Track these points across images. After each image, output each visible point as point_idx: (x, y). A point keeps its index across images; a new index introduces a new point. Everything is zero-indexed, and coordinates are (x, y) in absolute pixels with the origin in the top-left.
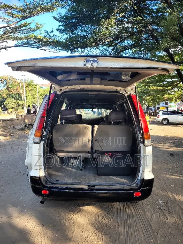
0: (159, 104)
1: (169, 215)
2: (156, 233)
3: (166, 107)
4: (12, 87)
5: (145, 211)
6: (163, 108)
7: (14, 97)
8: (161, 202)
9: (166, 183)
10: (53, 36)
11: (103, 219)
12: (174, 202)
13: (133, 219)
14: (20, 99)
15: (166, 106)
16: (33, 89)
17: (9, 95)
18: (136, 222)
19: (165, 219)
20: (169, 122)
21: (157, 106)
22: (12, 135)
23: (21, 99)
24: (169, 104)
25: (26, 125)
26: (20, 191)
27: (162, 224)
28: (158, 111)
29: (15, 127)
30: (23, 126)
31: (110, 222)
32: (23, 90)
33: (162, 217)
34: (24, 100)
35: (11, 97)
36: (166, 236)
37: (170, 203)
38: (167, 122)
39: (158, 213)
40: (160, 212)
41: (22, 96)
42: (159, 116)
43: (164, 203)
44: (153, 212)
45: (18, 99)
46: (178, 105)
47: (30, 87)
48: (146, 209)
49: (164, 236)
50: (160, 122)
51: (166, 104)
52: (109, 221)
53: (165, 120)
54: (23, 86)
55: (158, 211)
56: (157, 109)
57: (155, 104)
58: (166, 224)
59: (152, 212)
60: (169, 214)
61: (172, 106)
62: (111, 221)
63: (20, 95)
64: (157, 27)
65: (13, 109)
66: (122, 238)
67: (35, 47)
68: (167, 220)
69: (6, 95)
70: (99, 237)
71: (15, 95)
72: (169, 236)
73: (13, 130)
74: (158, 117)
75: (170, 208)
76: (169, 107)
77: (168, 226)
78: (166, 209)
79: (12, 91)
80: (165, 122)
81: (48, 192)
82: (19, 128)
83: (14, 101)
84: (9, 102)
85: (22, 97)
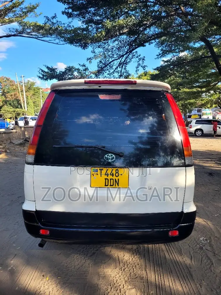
0: (190, 111)
1: (214, 257)
2: (199, 284)
3: (199, 115)
4: (9, 92)
5: (182, 252)
6: (195, 116)
7: (12, 104)
8: (201, 239)
9: (207, 212)
10: (56, 22)
11: (126, 265)
12: (219, 239)
13: (167, 264)
14: (19, 106)
15: (199, 113)
16: (34, 94)
17: (5, 102)
18: (170, 269)
19: (209, 264)
20: (204, 133)
21: (188, 114)
22: (8, 151)
23: (21, 107)
24: (203, 112)
25: (26, 139)
26: (14, 226)
27: (206, 272)
28: (189, 120)
29: (12, 141)
30: (23, 140)
31: (135, 269)
32: (23, 95)
33: (205, 261)
34: (25, 108)
35: (8, 104)
36: (212, 289)
37: (214, 241)
38: (201, 133)
39: (200, 255)
40: (202, 254)
41: (22, 103)
42: (191, 125)
43: (206, 240)
44: (193, 253)
45: (17, 108)
46: (214, 113)
47: (32, 92)
48: (182, 250)
49: (211, 290)
50: (192, 133)
51: (199, 111)
52: (133, 269)
53: (199, 131)
54: (22, 91)
55: (198, 252)
56: (188, 118)
57: (186, 111)
58: (211, 271)
59: (191, 253)
60: (215, 255)
61: (206, 114)
62: (137, 268)
63: (20, 102)
64: (192, 10)
65: (11, 119)
66: (152, 293)
67: (34, 37)
68: (213, 265)
69: (2, 102)
70: (121, 292)
71: (13, 101)
72: (217, 290)
73: (10, 145)
74: (191, 128)
75: (215, 247)
76: (203, 115)
77: (214, 274)
78: (209, 248)
79: (9, 96)
80: (199, 133)
81: (48, 232)
82: (17, 143)
83: (13, 110)
84: (6, 110)
85: (22, 105)
